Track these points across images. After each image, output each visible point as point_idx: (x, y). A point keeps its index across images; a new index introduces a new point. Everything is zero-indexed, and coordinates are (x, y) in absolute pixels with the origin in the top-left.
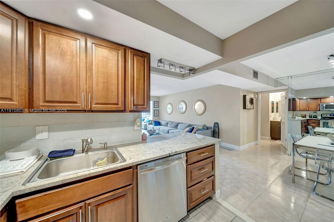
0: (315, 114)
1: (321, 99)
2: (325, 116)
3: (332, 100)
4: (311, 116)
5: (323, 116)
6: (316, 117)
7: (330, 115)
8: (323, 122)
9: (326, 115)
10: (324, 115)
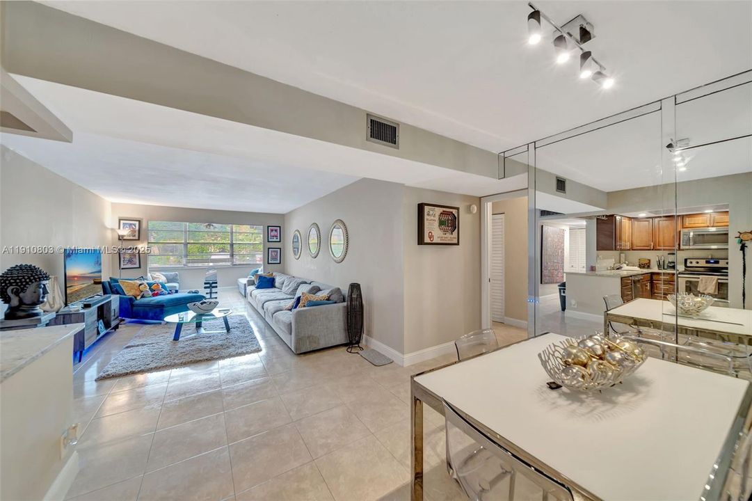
0: (671, 258)
1: (684, 218)
2: (694, 264)
3: (710, 220)
4: (662, 263)
5: (688, 264)
6: (673, 267)
7: (708, 262)
8: (687, 282)
9: (698, 263)
10: (691, 263)
